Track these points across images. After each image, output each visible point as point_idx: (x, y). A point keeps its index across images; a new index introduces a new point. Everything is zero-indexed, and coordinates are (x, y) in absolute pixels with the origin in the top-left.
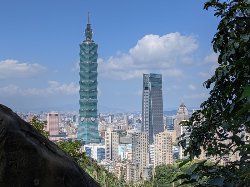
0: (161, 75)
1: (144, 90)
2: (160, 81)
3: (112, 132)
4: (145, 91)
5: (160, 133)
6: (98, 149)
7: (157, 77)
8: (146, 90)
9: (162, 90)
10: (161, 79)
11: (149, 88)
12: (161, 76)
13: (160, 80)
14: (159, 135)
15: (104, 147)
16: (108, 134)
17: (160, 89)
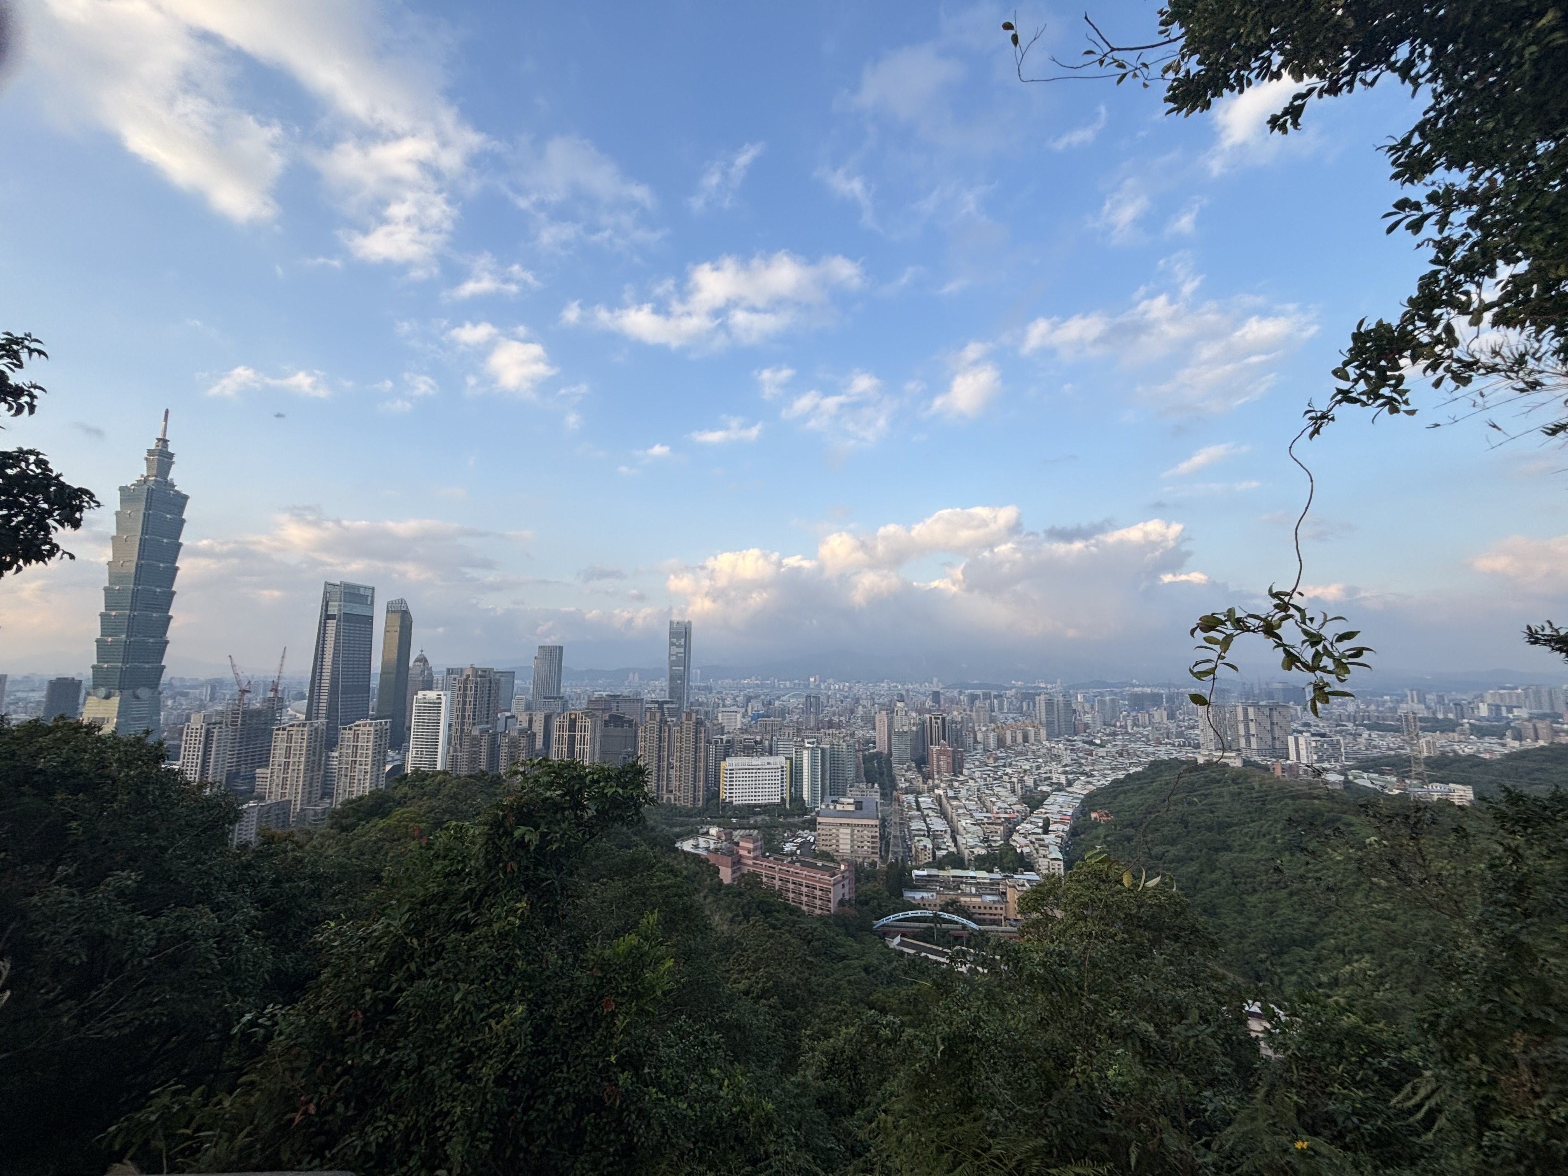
0: (373, 588)
2: (369, 603)
4: (324, 623)
5: (357, 722)
7: (362, 592)
8: (327, 621)
9: (372, 623)
10: (373, 597)
11: (337, 617)
12: (373, 592)
13: (369, 600)
14: (356, 726)
16: (195, 731)
17: (369, 620)
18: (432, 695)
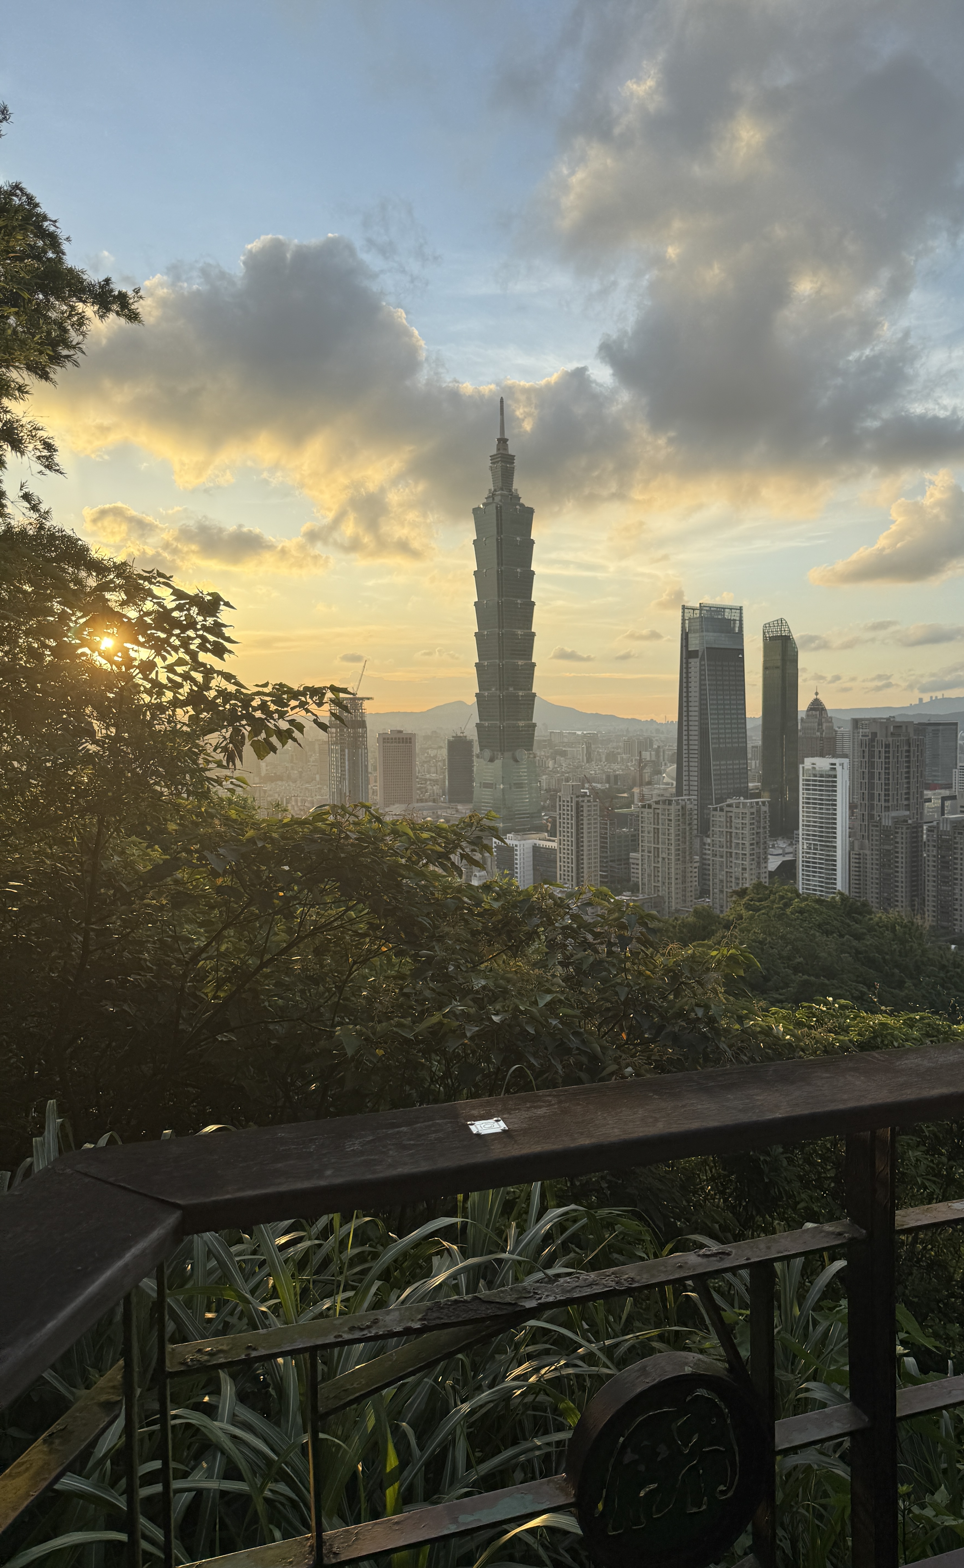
0: (741, 609)
1: (684, 661)
2: (737, 630)
3: (577, 797)
4: (687, 663)
5: (730, 801)
6: (536, 848)
7: (727, 615)
8: (690, 660)
10: (741, 621)
11: (700, 654)
12: (741, 613)
13: (737, 625)
14: (730, 806)
15: (554, 845)
16: (565, 803)
17: (736, 655)
18: (823, 763)
